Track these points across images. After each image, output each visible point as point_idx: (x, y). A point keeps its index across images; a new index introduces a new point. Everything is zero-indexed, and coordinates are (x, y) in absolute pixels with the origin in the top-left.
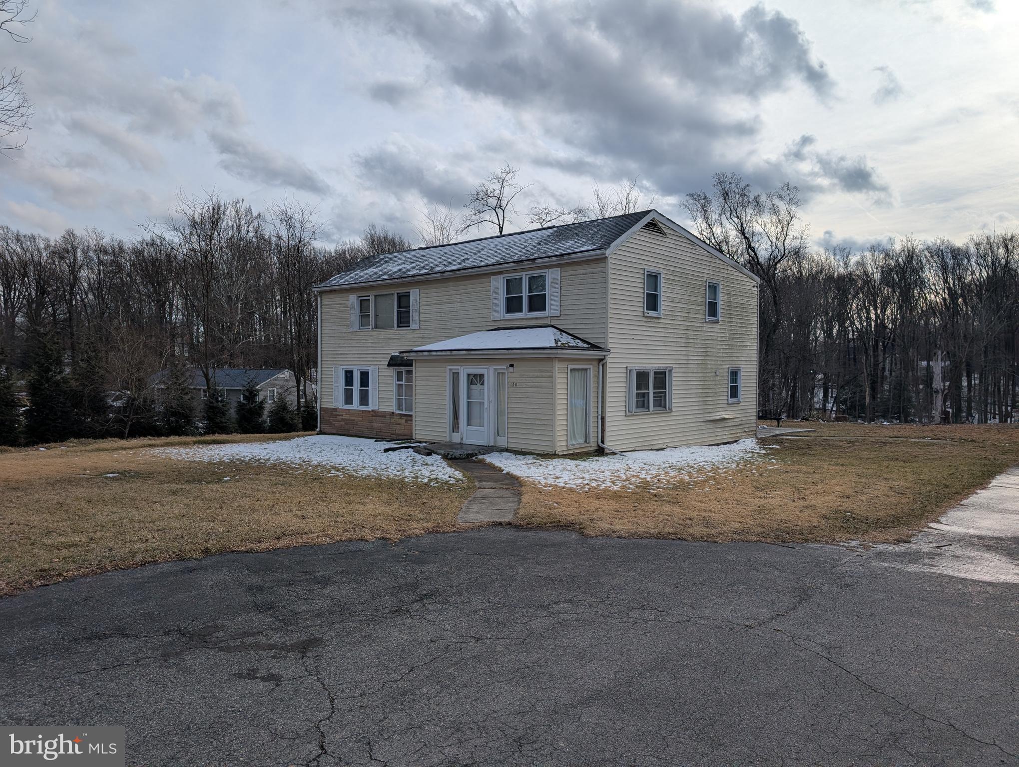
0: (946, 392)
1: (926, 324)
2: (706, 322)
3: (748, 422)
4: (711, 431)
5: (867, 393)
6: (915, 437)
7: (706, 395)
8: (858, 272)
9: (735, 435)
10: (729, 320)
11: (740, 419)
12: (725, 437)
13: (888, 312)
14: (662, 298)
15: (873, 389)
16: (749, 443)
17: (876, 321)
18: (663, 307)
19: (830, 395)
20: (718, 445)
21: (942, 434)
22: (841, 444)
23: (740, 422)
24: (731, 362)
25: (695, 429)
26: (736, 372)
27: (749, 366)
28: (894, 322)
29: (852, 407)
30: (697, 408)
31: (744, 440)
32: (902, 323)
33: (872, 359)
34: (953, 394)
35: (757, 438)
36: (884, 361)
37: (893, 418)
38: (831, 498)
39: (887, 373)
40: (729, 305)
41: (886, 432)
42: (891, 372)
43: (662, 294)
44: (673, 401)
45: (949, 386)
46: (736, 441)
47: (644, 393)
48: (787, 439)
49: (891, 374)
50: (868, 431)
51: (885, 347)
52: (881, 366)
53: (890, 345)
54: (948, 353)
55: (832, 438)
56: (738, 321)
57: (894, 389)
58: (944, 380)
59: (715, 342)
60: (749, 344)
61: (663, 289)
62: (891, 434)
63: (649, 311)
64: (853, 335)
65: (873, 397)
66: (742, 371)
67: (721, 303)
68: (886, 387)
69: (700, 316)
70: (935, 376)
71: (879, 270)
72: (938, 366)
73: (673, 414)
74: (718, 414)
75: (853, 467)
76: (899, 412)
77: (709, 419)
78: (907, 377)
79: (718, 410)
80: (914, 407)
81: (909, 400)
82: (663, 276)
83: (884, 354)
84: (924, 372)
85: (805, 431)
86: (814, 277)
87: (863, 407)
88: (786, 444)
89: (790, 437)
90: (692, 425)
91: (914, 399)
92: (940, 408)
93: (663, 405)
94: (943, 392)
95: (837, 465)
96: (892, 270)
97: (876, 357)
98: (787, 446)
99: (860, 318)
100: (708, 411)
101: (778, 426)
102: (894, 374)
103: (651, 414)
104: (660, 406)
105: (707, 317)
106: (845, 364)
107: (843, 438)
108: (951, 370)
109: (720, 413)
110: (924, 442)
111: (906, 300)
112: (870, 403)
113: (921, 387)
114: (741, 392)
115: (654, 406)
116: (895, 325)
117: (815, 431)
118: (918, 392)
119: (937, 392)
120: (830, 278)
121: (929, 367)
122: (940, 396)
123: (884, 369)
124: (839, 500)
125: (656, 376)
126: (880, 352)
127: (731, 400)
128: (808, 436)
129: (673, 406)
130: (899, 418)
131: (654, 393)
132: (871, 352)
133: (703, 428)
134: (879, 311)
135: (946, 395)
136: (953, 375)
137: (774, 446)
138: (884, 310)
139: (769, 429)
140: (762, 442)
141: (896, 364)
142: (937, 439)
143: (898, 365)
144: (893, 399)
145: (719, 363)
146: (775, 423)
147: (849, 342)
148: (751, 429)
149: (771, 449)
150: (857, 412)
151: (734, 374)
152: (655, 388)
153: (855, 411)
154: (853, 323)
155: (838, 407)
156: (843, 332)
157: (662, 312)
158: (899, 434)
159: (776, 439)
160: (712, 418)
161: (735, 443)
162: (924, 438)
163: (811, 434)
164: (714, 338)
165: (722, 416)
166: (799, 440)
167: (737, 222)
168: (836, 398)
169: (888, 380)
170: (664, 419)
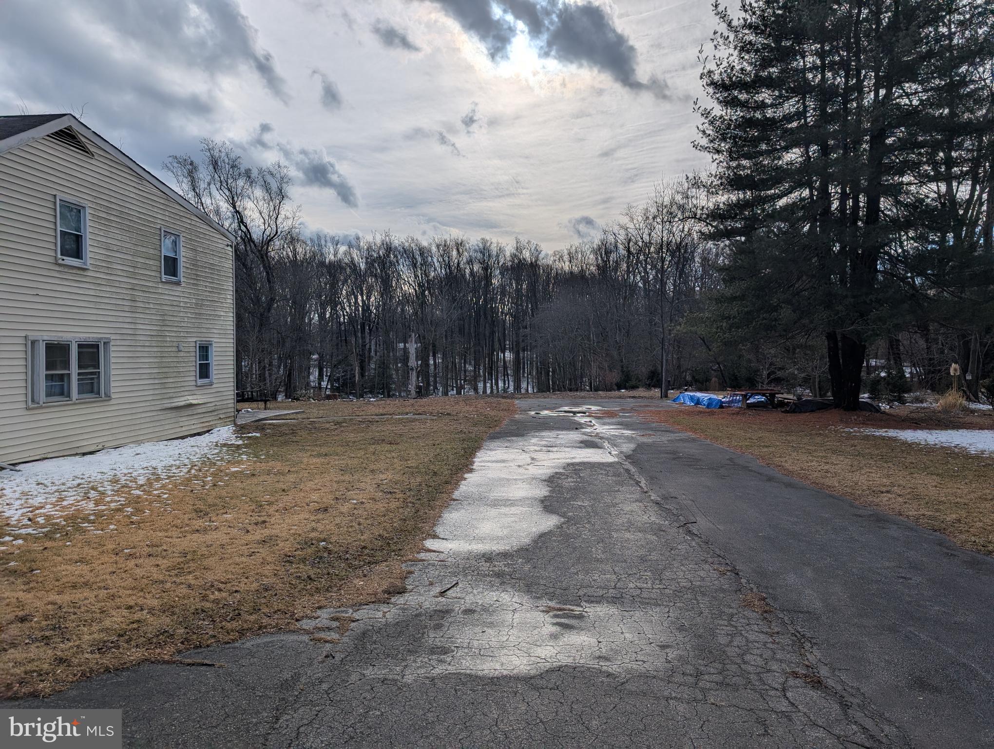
0: (419, 369)
1: (403, 310)
2: (162, 282)
3: (224, 407)
4: (173, 421)
5: (357, 371)
6: (399, 414)
7: (164, 376)
8: (346, 260)
9: (207, 424)
10: (195, 282)
11: (213, 404)
12: (193, 427)
13: (373, 299)
14: (89, 242)
15: (362, 369)
16: (225, 433)
17: (363, 307)
18: (89, 255)
19: (325, 374)
20: (183, 438)
21: (423, 409)
22: (328, 426)
23: (213, 408)
24: (199, 335)
25: (148, 420)
26: (207, 348)
27: (224, 340)
28: (377, 308)
29: (345, 384)
30: (151, 392)
31: (218, 429)
32: (383, 310)
33: (360, 341)
34: (423, 372)
35: (236, 425)
36: (370, 342)
37: (378, 393)
38: (302, 516)
39: (373, 354)
40: (194, 263)
41: (373, 410)
42: (376, 352)
43: (89, 236)
44: (113, 384)
45: (421, 365)
46: (208, 431)
47: (62, 375)
48: (270, 424)
49: (376, 354)
50: (356, 409)
51: (370, 330)
52: (368, 346)
53: (374, 327)
54: (419, 335)
55: (320, 420)
56: (207, 284)
57: (379, 367)
58: (417, 360)
59: (176, 309)
60: (222, 314)
61: (89, 230)
62: (377, 411)
63: (64, 258)
64: (344, 319)
65: (362, 375)
66: (214, 345)
67: (183, 259)
68: (373, 366)
69: (153, 274)
70: (411, 355)
71: (364, 260)
72: (413, 347)
73: (112, 402)
74: (183, 399)
75: (336, 457)
76: (383, 388)
77: (169, 406)
78: (389, 356)
79: (183, 394)
80: (394, 383)
81: (390, 377)
82: (88, 211)
83: (370, 336)
84: (402, 352)
85: (292, 413)
86: (308, 262)
87: (353, 384)
88: (268, 431)
89: (274, 421)
90: (144, 415)
91: (394, 376)
92: (414, 383)
93: (95, 389)
94: (417, 369)
95: (319, 455)
96: (374, 261)
97: (363, 338)
98: (269, 433)
99: (350, 303)
100: (168, 396)
101: (265, 409)
102: (378, 354)
103: (75, 404)
104: (92, 392)
105: (163, 276)
106: (337, 345)
107: (330, 419)
108: (422, 350)
109: (185, 398)
110: (407, 418)
111: (387, 288)
112: (359, 381)
113: (399, 365)
114: (214, 370)
115: (80, 392)
116: (379, 311)
117: (303, 412)
118: (397, 370)
119: (412, 369)
120: (322, 264)
121: (405, 348)
122: (414, 372)
123: (370, 349)
124: (313, 518)
125: (81, 350)
126: (367, 335)
127: (200, 382)
128: (294, 419)
129: (112, 391)
130: (383, 393)
131: (79, 374)
132: (359, 335)
133: (161, 417)
134: (365, 298)
135: (419, 372)
136: (423, 356)
137: (254, 434)
138: (369, 298)
139: (252, 413)
140: (241, 430)
141: (380, 345)
142: (418, 414)
143: (382, 346)
144: (379, 376)
145: (182, 335)
146: (261, 405)
147: (340, 325)
148: (228, 415)
149: (249, 438)
150: (348, 389)
151: (204, 350)
152: (80, 367)
153: (347, 388)
154: (343, 309)
155: (332, 385)
156: (335, 315)
157: (89, 261)
158: (384, 411)
159: (259, 425)
160: (173, 405)
161: (207, 434)
162: (407, 414)
163: (299, 416)
164: (175, 303)
165: (188, 402)
166: (283, 425)
167: (227, 194)
168: (330, 376)
169: (374, 360)
170: (98, 410)
